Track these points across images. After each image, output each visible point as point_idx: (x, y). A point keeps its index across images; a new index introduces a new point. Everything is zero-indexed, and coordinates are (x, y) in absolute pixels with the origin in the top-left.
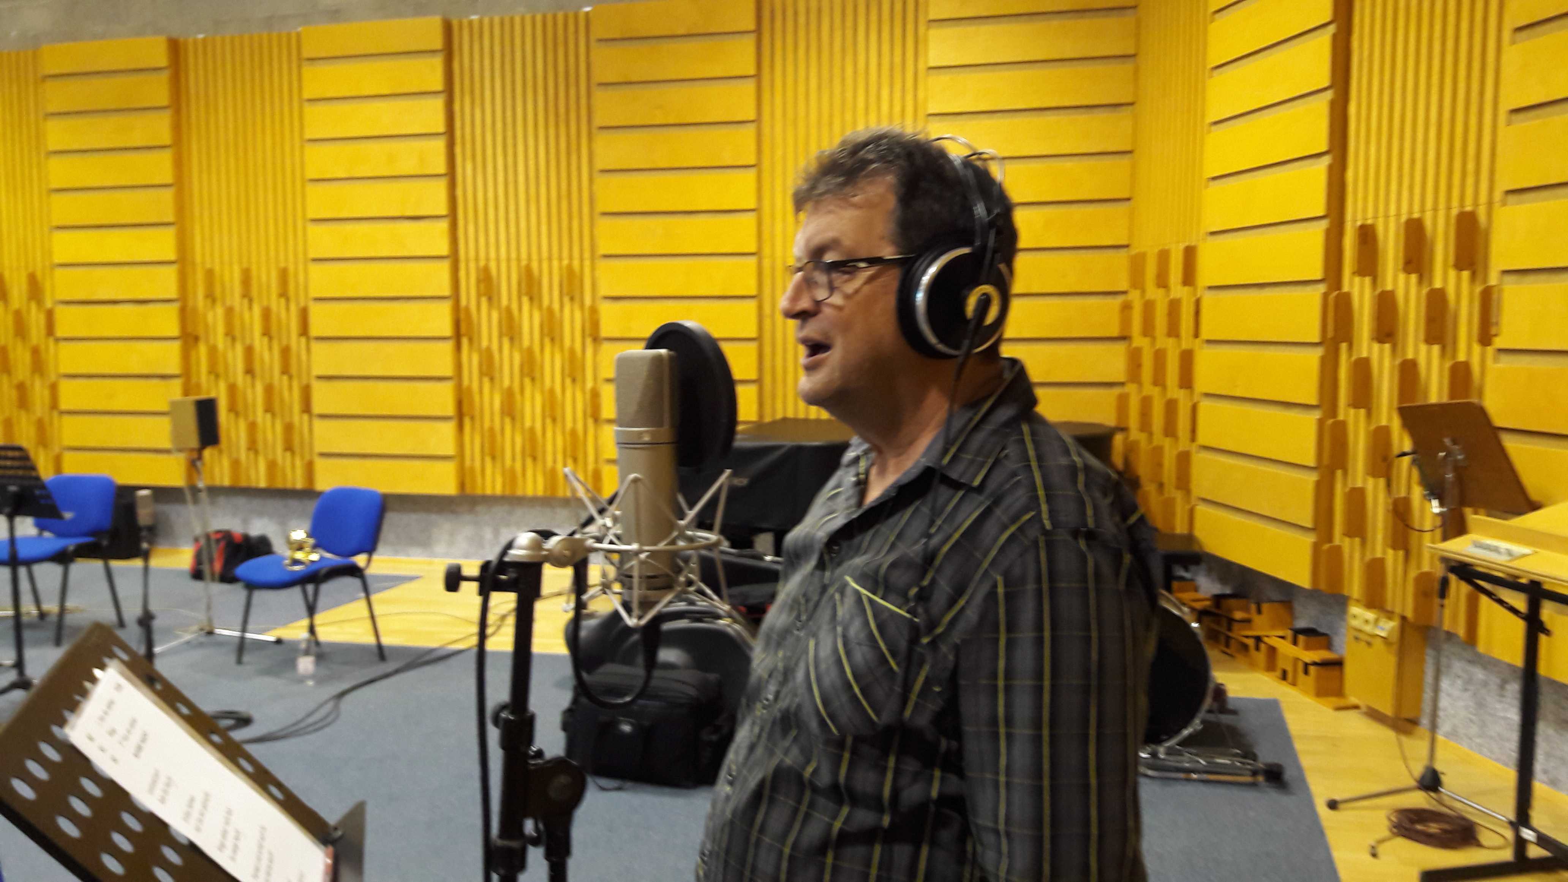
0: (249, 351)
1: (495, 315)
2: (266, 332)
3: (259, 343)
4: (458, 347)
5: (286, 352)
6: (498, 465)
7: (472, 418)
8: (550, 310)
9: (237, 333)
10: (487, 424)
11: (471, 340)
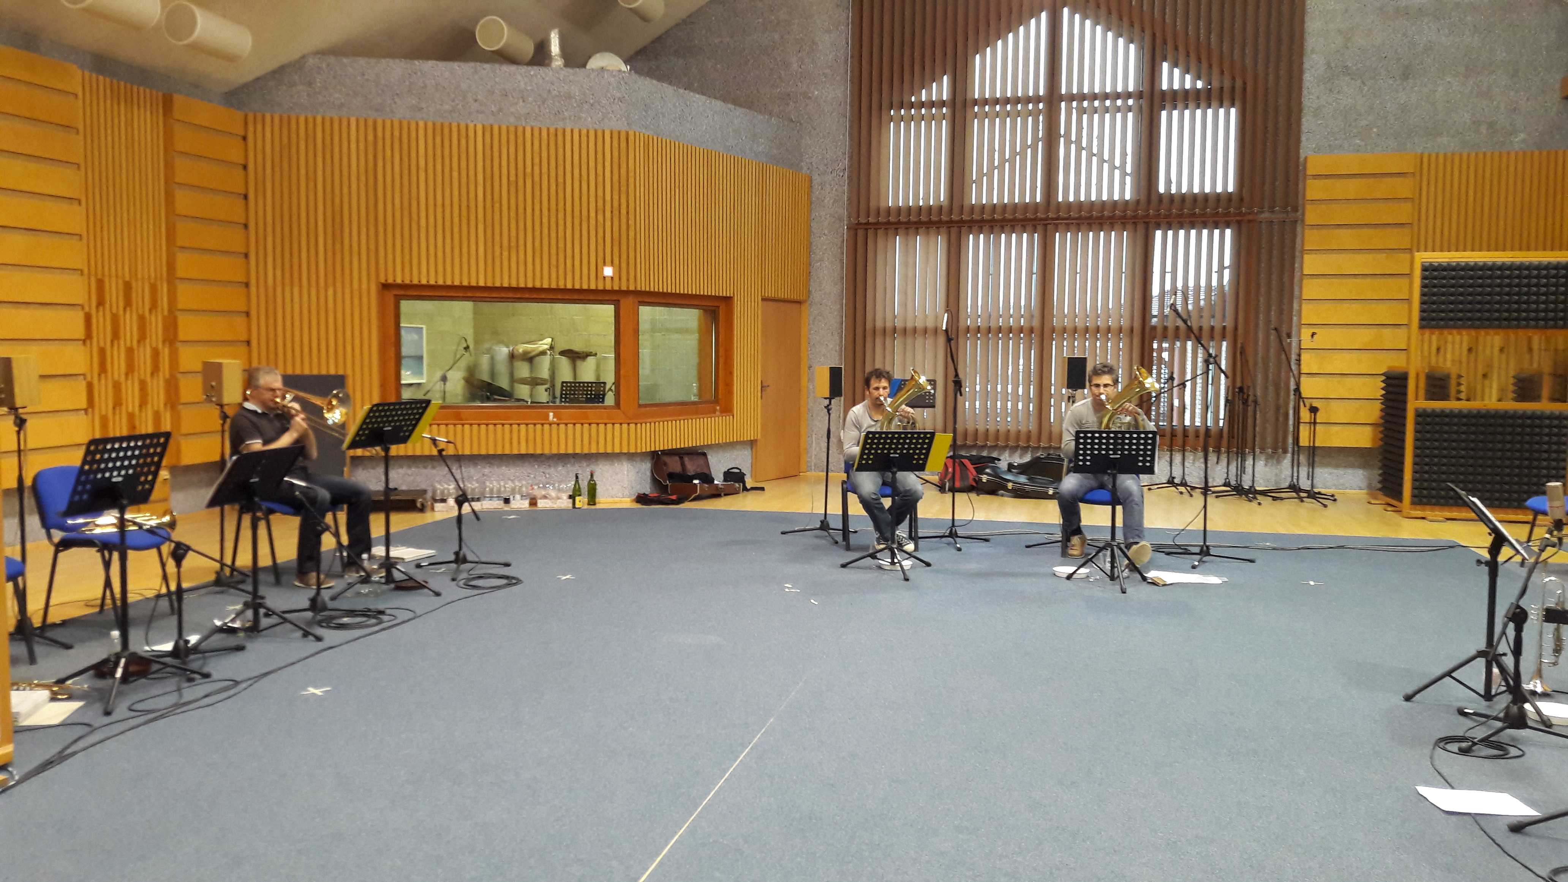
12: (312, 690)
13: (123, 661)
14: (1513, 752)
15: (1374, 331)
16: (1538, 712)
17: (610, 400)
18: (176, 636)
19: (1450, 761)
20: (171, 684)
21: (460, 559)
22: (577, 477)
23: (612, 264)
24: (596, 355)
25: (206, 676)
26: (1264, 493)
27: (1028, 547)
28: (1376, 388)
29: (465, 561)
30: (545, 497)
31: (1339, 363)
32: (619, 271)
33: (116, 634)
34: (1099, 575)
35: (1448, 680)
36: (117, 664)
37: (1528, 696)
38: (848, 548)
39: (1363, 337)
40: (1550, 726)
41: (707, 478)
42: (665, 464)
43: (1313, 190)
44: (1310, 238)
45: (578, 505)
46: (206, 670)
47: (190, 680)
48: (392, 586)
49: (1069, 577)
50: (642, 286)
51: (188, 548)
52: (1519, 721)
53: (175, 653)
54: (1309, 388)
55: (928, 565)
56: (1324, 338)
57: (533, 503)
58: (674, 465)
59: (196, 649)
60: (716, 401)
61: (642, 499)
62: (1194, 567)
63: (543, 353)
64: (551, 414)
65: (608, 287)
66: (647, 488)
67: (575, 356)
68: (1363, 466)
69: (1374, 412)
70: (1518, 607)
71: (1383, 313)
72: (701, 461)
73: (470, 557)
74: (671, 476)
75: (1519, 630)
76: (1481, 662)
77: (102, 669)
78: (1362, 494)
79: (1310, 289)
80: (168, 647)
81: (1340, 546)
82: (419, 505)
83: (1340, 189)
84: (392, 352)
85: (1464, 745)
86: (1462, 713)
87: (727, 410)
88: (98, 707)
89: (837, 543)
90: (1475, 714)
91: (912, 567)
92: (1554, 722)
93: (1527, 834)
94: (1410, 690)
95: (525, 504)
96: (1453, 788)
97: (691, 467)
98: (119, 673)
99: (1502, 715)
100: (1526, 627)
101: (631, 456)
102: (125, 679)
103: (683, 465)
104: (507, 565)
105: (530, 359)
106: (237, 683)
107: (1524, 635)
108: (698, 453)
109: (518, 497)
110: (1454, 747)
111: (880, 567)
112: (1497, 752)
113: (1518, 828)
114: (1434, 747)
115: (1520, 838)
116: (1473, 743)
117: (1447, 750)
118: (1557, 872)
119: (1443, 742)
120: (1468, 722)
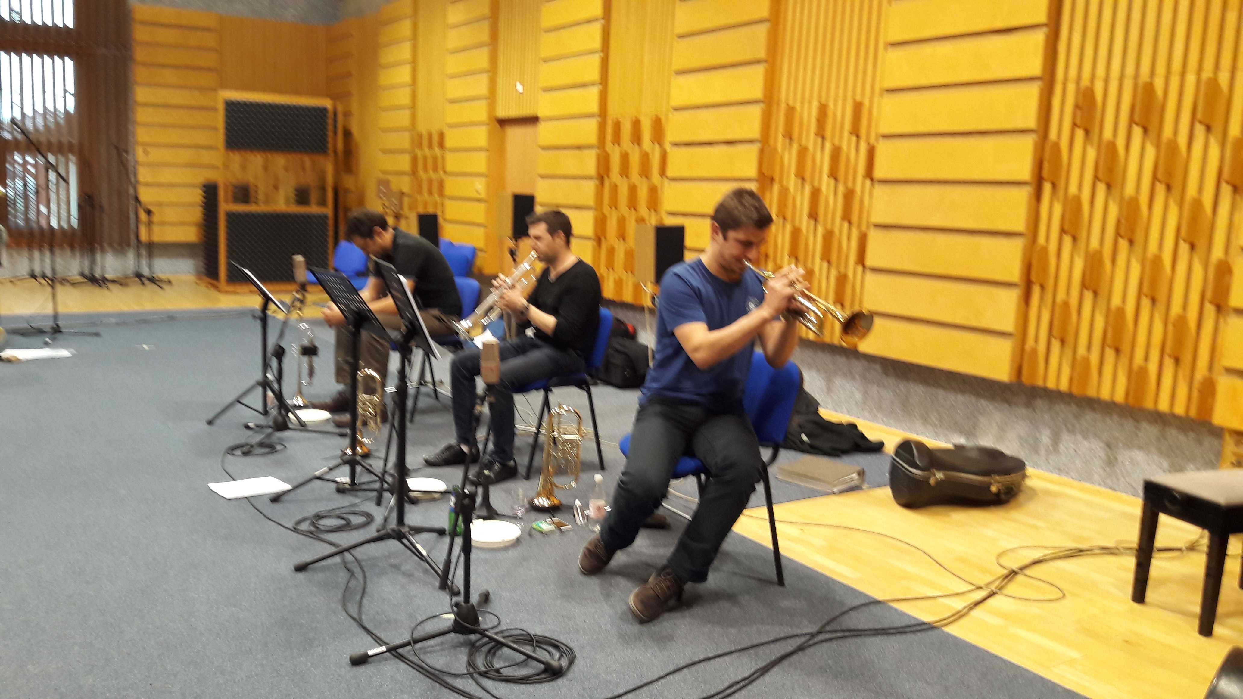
0: (816, 194)
1: (1092, 153)
2: (834, 175)
3: (826, 184)
4: (1038, 195)
5: (849, 196)
6: (1069, 352)
7: (1043, 287)
8: (1173, 146)
9: (807, 175)
10: (1061, 296)
11: (1054, 186)
14: (279, 447)
15: (193, 152)
16: (297, 418)
19: (236, 462)
26: (113, 281)
28: (197, 196)
31: (167, 176)
35: (237, 405)
37: (291, 410)
39: (185, 155)
40: (306, 426)
43: (140, 34)
44: (139, 73)
52: (282, 425)
54: (145, 195)
56: (155, 155)
62: (46, 343)
68: (192, 257)
69: (197, 214)
70: (279, 345)
71: (200, 137)
75: (280, 362)
76: (260, 390)
78: (192, 277)
79: (141, 115)
81: (171, 318)
85: (245, 449)
86: (247, 427)
90: (255, 426)
92: (306, 423)
94: (210, 416)
96: (234, 480)
99: (270, 424)
100: (285, 360)
107: (283, 366)
110: (238, 452)
112: (267, 450)
113: (276, 498)
114: (224, 454)
115: (276, 506)
116: (252, 446)
117: (233, 455)
118: (299, 522)
119: (232, 450)
120: (250, 433)
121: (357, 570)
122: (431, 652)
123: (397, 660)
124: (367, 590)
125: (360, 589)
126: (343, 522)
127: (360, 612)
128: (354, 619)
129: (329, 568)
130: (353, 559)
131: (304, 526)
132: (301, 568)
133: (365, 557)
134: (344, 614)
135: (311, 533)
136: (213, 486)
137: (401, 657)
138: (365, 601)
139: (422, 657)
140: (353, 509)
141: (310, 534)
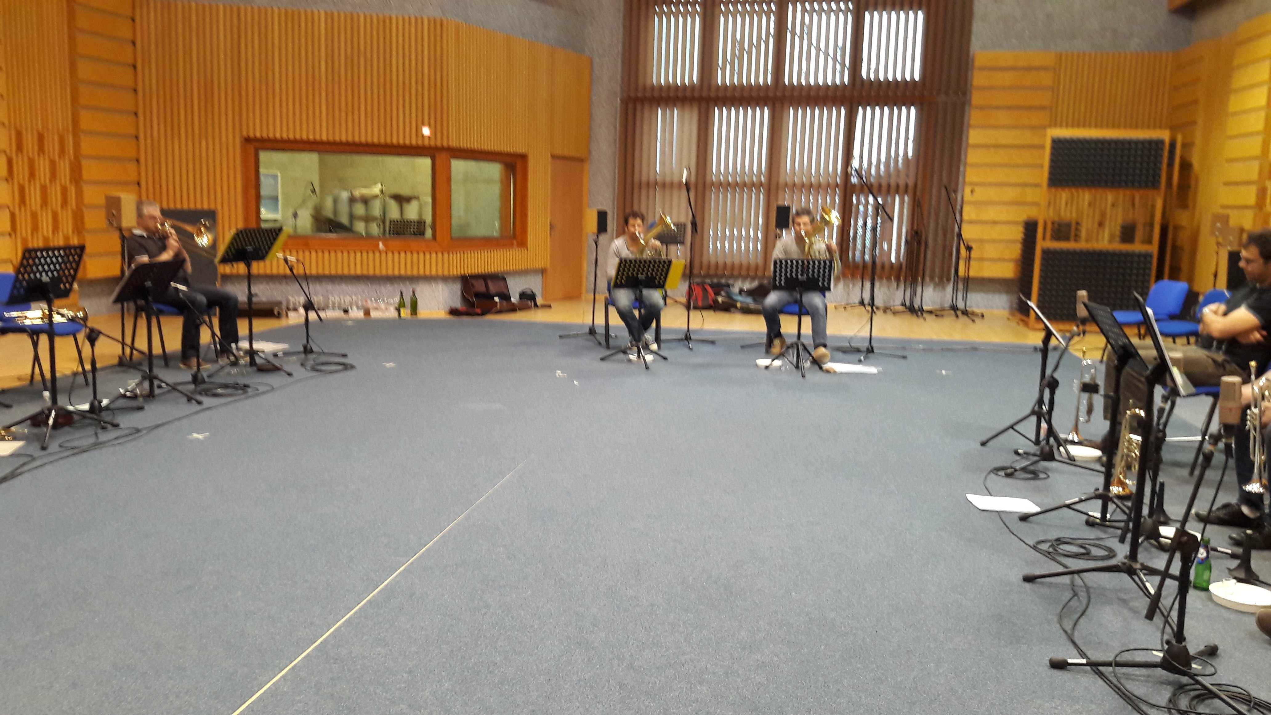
12: (195, 435)
13: (53, 413)
14: (1042, 476)
15: (1019, 190)
16: (1067, 452)
17: (429, 233)
18: (92, 397)
19: (998, 481)
20: (90, 431)
21: (307, 351)
22: (401, 293)
23: (430, 125)
24: (417, 198)
25: (116, 426)
26: (930, 312)
27: (743, 347)
28: (1018, 233)
29: (311, 351)
30: (376, 309)
31: (991, 214)
32: (434, 132)
33: (47, 394)
34: (789, 367)
35: (1011, 431)
36: (48, 417)
37: (1063, 443)
38: (608, 347)
39: (1010, 194)
40: (1074, 460)
41: (505, 297)
42: (473, 285)
43: (978, 79)
44: (974, 117)
45: (402, 314)
46: (116, 421)
47: (104, 428)
48: (255, 368)
49: (767, 367)
50: (454, 143)
51: (100, 333)
52: (1049, 456)
53: (92, 409)
54: (968, 233)
55: (665, 359)
56: (981, 194)
57: (367, 313)
58: (480, 287)
59: (107, 408)
60: (514, 236)
61: (454, 312)
62: (860, 361)
63: (376, 196)
64: (381, 245)
65: (426, 142)
66: (458, 304)
67: (402, 200)
68: (1007, 292)
69: (1016, 251)
70: (1052, 377)
71: (1027, 176)
72: (502, 283)
73: (315, 349)
74: (477, 295)
75: (1052, 394)
76: (1034, 419)
77: (37, 421)
78: (1005, 313)
79: (972, 156)
80: (86, 407)
81: (974, 349)
82: (276, 313)
83: (1000, 79)
84: (253, 192)
85: (1009, 471)
86: (1017, 453)
87: (523, 244)
88: (37, 445)
89: (600, 344)
90: (1026, 453)
91: (654, 360)
92: (1076, 458)
93: (1031, 522)
94: (984, 439)
95: (361, 314)
96: (991, 496)
97: (493, 288)
98: (51, 421)
99: (1038, 453)
100: (1058, 393)
101: (445, 279)
102: (56, 426)
103: (487, 286)
104: (344, 356)
105: (366, 201)
106: (138, 431)
107: (1056, 398)
108: (500, 278)
109: (355, 308)
110: (1002, 473)
111: (630, 361)
112: (1030, 476)
113: (1025, 518)
114: (989, 473)
115: (1023, 524)
116: (1016, 470)
117: (997, 474)
118: (1040, 542)
119: (997, 470)
120: (1018, 458)
121: (1083, 594)
122: (1133, 680)
123: (1097, 676)
124: (1087, 613)
125: (1080, 610)
126: (1082, 551)
127: (1074, 628)
128: (1065, 632)
129: (1056, 585)
130: (1082, 584)
131: (1045, 547)
132: (1029, 579)
133: (1095, 586)
134: (1058, 626)
135: (1049, 553)
136: (971, 497)
137: (1101, 675)
138: (1081, 621)
139: (1122, 681)
140: (1097, 542)
141: (1047, 554)
